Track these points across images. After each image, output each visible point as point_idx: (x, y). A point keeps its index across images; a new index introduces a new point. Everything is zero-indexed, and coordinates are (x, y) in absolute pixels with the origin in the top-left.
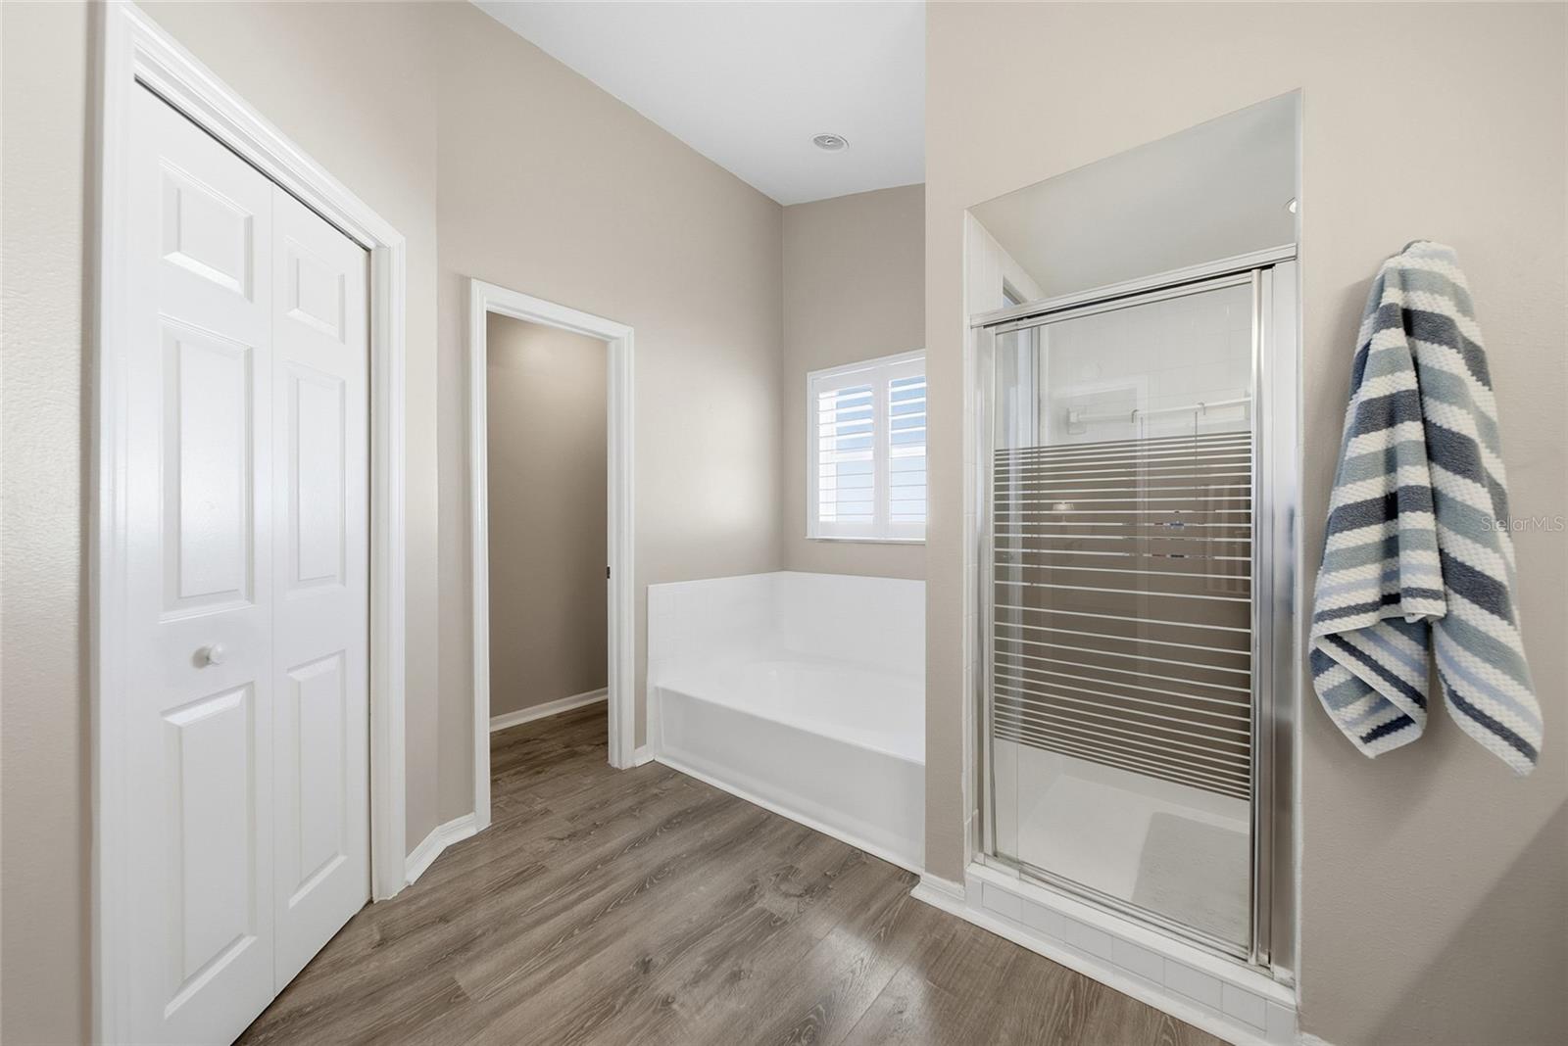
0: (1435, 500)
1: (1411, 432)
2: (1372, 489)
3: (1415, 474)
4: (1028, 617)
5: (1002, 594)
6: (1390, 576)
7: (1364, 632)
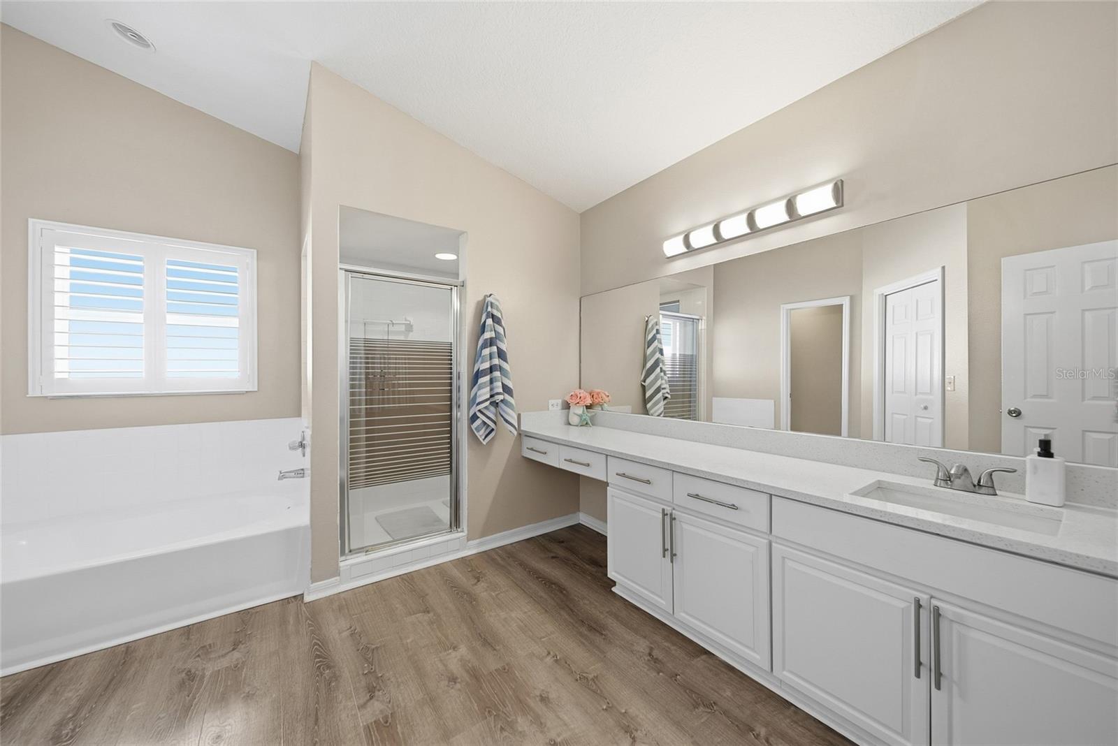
0: (501, 369)
1: (494, 349)
2: (486, 365)
3: (496, 361)
4: (368, 423)
5: (353, 414)
6: (491, 389)
7: (486, 408)
